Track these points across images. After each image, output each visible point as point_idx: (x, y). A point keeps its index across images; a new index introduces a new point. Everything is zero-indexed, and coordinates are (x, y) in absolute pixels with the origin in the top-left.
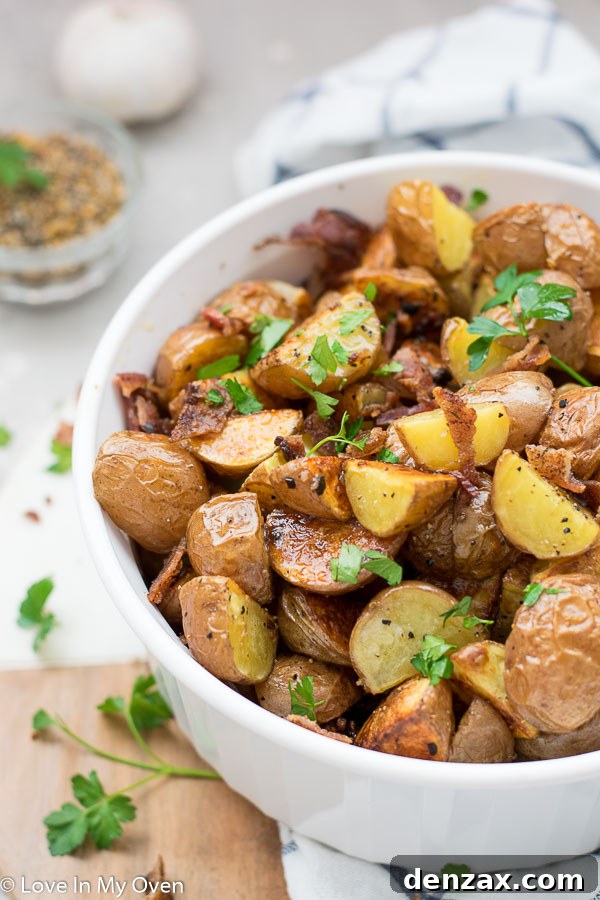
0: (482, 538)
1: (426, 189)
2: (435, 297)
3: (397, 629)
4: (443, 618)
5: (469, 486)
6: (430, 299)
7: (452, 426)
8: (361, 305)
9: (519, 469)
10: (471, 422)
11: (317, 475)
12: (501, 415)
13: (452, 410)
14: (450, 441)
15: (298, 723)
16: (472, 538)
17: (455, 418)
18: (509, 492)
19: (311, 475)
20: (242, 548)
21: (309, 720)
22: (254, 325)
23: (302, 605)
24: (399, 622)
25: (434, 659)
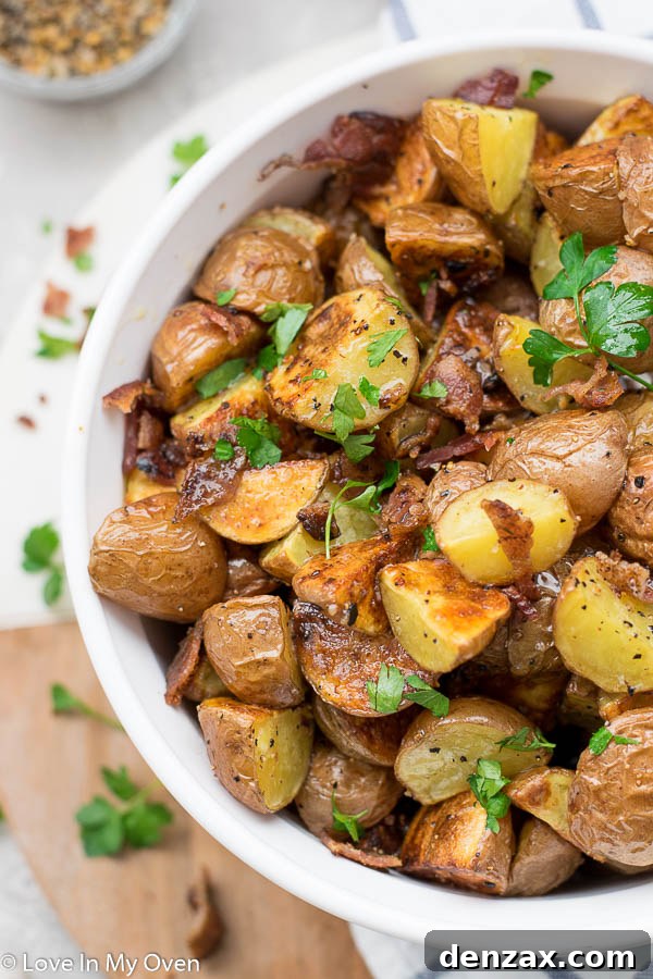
0: (542, 656)
1: (471, 126)
2: (487, 253)
3: (447, 755)
4: (499, 746)
5: (525, 608)
6: (481, 256)
7: (504, 543)
8: (392, 323)
9: (584, 608)
10: (527, 536)
11: (347, 605)
12: (563, 521)
13: (504, 526)
14: (504, 558)
15: (341, 855)
16: (530, 657)
17: (508, 535)
18: (573, 629)
19: (341, 607)
20: (267, 671)
21: (352, 850)
22: (265, 315)
23: (338, 718)
24: (450, 747)
25: (490, 795)
